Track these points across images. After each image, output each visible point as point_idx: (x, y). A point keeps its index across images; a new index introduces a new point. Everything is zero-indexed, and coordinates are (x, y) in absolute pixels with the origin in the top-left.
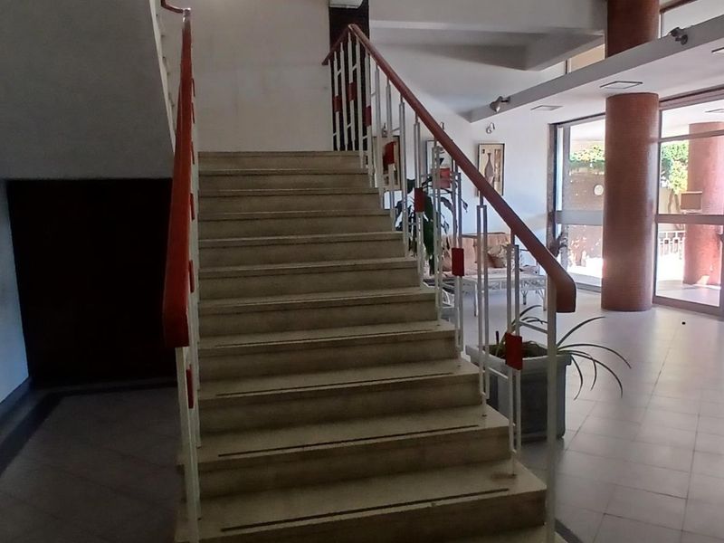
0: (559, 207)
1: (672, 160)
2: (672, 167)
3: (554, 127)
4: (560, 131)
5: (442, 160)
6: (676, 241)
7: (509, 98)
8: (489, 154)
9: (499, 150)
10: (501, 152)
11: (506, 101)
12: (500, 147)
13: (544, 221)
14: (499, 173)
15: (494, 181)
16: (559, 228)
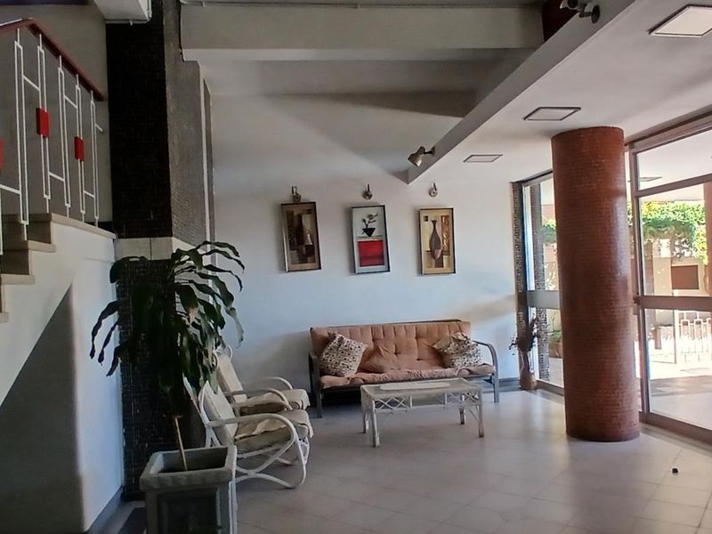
0: (532, 286)
1: (696, 225)
2: (696, 232)
3: (518, 186)
4: (527, 191)
5: (373, 230)
6: (700, 323)
7: (433, 148)
8: (434, 222)
9: (447, 217)
10: (448, 219)
11: (430, 152)
12: (445, 213)
13: (513, 305)
14: (448, 245)
15: (442, 255)
16: (533, 313)
